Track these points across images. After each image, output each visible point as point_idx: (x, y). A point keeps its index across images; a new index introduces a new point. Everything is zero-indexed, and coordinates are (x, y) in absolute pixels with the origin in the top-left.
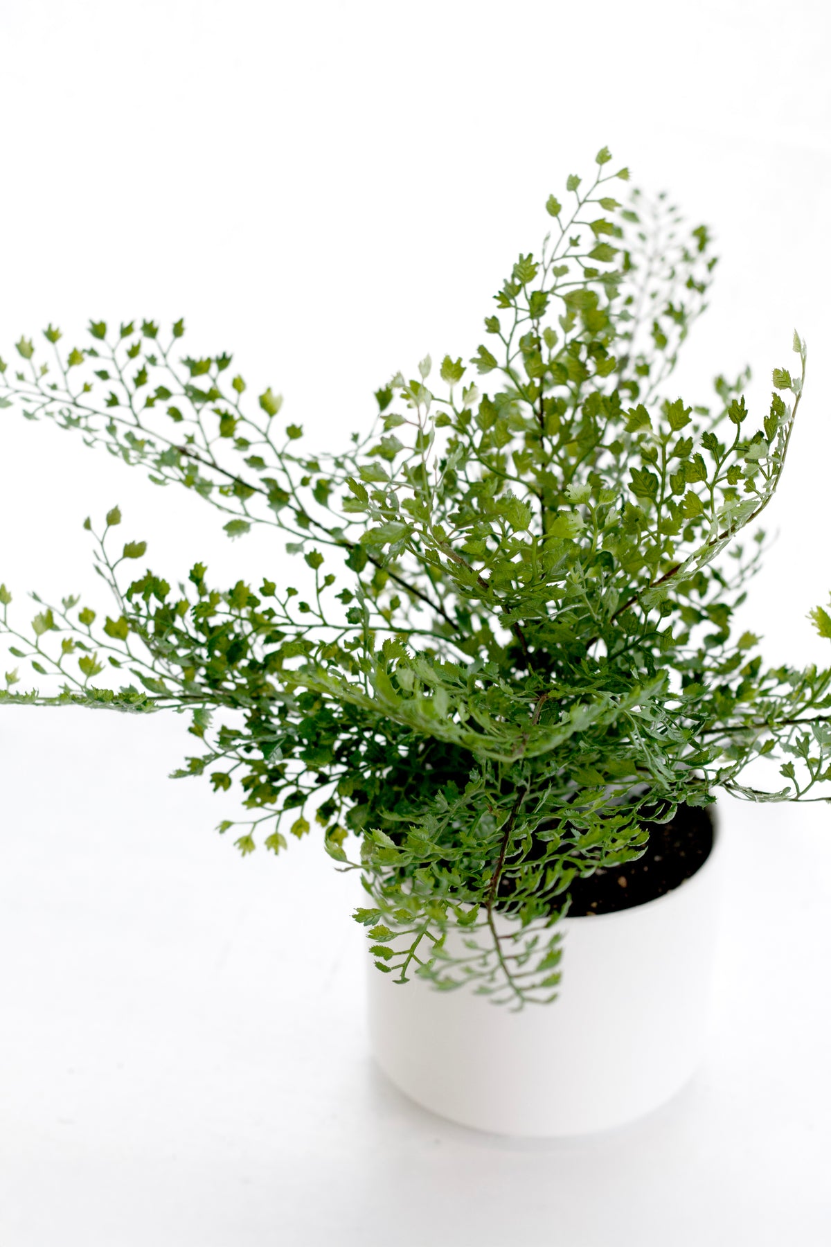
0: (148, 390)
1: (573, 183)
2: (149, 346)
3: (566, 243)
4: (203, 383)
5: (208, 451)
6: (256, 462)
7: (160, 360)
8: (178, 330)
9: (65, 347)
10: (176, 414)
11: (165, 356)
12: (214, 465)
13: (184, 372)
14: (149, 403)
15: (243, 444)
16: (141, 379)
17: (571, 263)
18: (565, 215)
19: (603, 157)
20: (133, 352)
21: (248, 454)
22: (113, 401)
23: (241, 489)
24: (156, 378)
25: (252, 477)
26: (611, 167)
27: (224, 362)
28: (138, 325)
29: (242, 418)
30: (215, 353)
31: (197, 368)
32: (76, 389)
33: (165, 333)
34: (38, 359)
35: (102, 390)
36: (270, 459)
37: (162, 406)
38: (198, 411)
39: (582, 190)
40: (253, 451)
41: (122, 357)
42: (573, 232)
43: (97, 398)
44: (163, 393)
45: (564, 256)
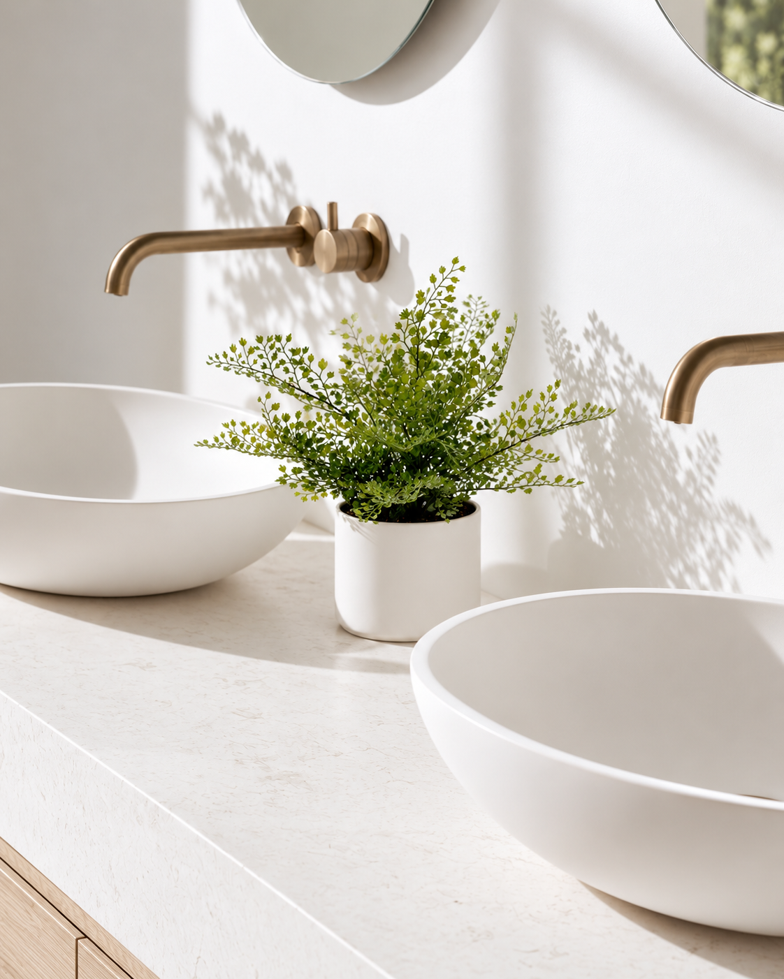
0: (277, 361)
1: (442, 270)
2: (278, 345)
3: (436, 294)
4: (297, 358)
5: (298, 384)
6: (315, 387)
7: (282, 350)
8: (289, 339)
9: (247, 347)
10: (287, 370)
11: (283, 348)
12: (299, 389)
13: (290, 354)
14: (277, 366)
15: (311, 380)
16: (275, 357)
17: (437, 302)
18: (437, 284)
19: (455, 261)
20: (271, 348)
21: (312, 384)
22: (264, 366)
23: (309, 396)
24: (281, 356)
25: (313, 392)
26: (458, 266)
27: (305, 350)
28: (274, 337)
29: (312, 371)
30: (302, 347)
31: (294, 352)
32: (251, 363)
33: (284, 341)
34: (238, 352)
35: (260, 362)
36: (320, 385)
37: (282, 367)
38: (295, 369)
39: (445, 274)
40: (315, 382)
41: (268, 349)
42: (439, 290)
43: (258, 367)
44: (282, 362)
45: (435, 299)
